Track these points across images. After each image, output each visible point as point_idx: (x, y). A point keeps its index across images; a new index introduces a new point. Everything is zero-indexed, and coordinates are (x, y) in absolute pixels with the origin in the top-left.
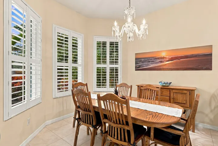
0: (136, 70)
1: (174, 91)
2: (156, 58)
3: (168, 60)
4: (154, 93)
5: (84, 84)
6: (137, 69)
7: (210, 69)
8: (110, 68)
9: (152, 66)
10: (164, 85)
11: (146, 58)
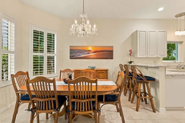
0: (70, 59)
1: (98, 72)
2: (85, 51)
3: (92, 52)
4: (92, 74)
5: (24, 73)
6: (72, 57)
7: (112, 58)
8: (47, 56)
9: (83, 56)
10: (92, 68)
11: (78, 50)
